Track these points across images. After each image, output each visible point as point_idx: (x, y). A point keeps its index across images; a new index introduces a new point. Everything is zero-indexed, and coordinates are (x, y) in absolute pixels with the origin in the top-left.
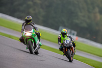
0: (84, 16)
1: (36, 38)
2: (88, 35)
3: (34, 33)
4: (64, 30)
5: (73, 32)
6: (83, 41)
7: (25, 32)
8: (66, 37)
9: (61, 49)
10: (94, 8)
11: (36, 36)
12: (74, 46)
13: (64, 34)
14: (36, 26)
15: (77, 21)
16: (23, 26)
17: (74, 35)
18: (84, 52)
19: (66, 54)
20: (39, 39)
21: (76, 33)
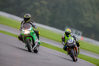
0: (89, 17)
1: (35, 36)
3: (33, 31)
4: (68, 30)
5: (78, 32)
6: (88, 41)
7: (23, 30)
8: (70, 37)
9: (65, 49)
11: (35, 34)
13: (67, 34)
14: (34, 24)
15: (82, 22)
16: (22, 24)
17: (79, 35)
19: (70, 53)
20: (38, 37)
21: (81, 33)
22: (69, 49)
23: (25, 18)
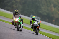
0: (45, 9)
2: (47, 20)
4: (34, 17)
5: (38, 18)
6: (44, 23)
10: (50, 4)
11: (21, 21)
12: (39, 26)
15: (41, 12)
16: (13, 15)
17: (39, 19)
19: (35, 30)
21: (40, 18)
22: (34, 28)
23: (15, 12)
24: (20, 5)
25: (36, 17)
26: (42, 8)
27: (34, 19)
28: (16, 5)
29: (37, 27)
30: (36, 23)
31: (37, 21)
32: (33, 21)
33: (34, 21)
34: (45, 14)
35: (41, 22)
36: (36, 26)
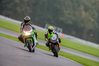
1: (35, 37)
2: (74, 32)
3: (33, 33)
4: (51, 27)
5: (59, 29)
7: (24, 32)
13: (50, 31)
17: (59, 32)
18: (69, 49)
21: (61, 30)
22: (52, 45)
24: (28, 8)
25: (55, 28)
26: (65, 12)
27: (52, 31)
28: (21, 8)
29: (56, 44)
30: (54, 37)
31: (56, 33)
32: (49, 34)
33: (51, 34)
34: (70, 22)
35: (62, 36)
36: (55, 42)
